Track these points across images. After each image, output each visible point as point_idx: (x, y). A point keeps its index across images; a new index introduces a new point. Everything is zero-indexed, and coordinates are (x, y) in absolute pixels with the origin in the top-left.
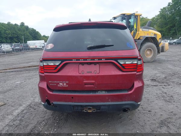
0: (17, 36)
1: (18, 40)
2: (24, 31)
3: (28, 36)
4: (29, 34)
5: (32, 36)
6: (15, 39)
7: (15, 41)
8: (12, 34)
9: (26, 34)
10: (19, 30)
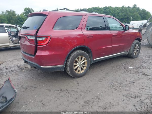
0: (127, 17)
1: (127, 20)
2: (134, 12)
3: (137, 17)
4: (138, 15)
5: (141, 16)
6: (125, 20)
7: (124, 22)
8: (124, 16)
9: (135, 15)
10: (130, 11)
